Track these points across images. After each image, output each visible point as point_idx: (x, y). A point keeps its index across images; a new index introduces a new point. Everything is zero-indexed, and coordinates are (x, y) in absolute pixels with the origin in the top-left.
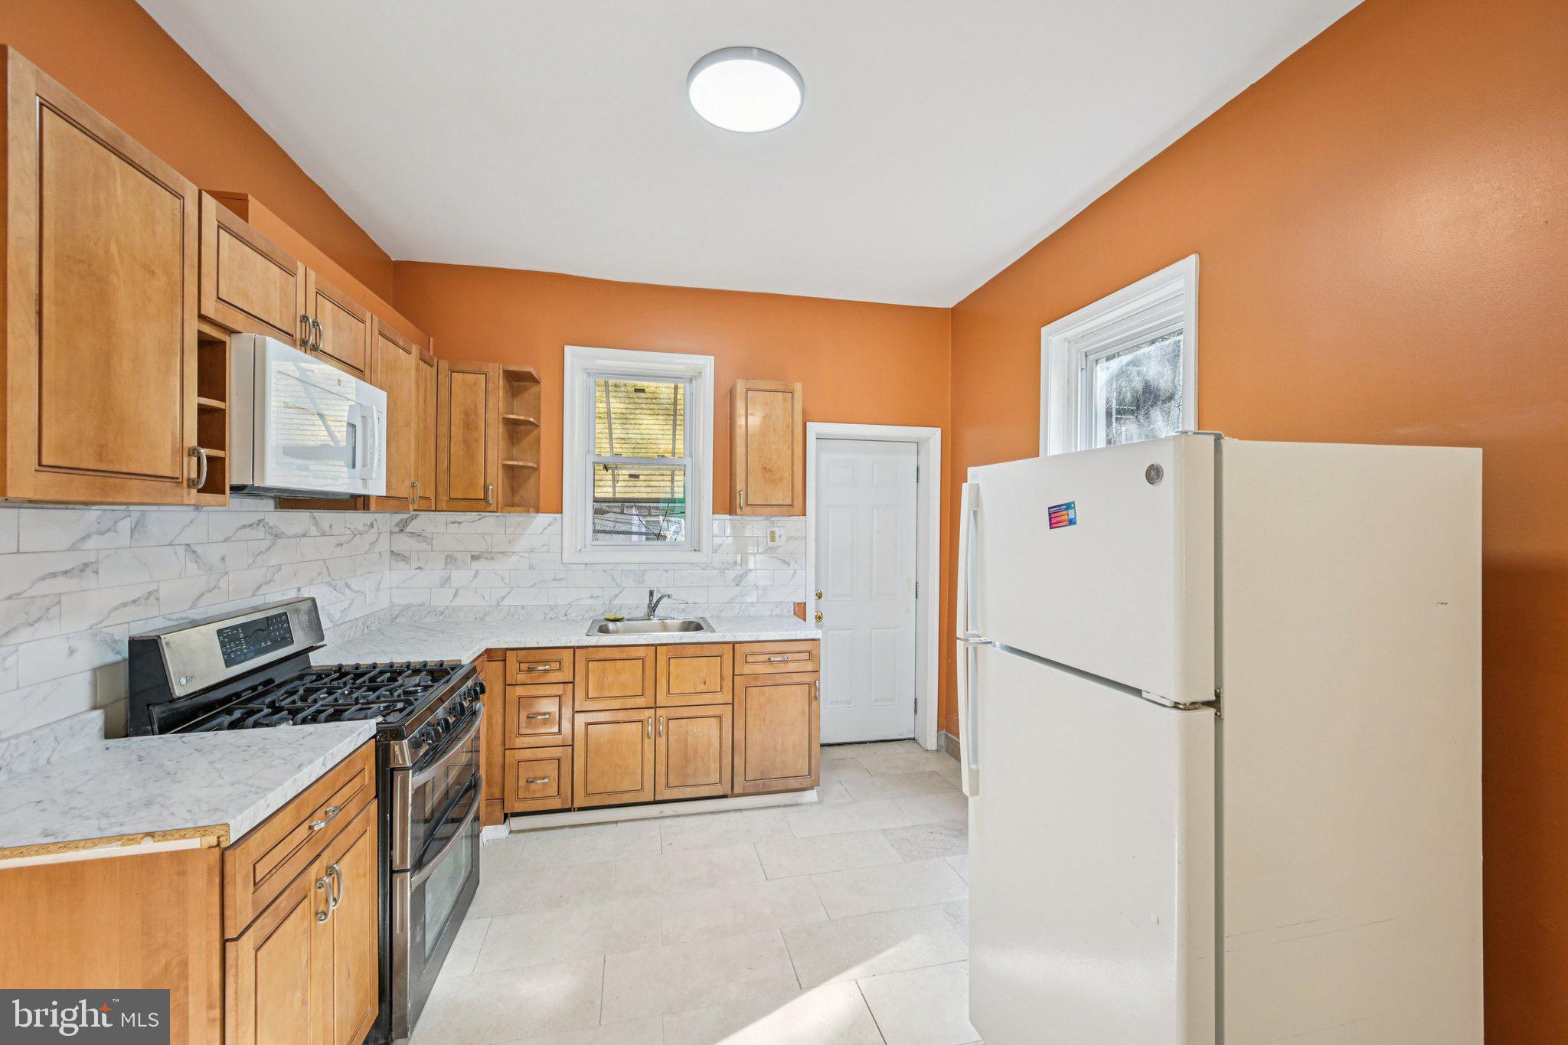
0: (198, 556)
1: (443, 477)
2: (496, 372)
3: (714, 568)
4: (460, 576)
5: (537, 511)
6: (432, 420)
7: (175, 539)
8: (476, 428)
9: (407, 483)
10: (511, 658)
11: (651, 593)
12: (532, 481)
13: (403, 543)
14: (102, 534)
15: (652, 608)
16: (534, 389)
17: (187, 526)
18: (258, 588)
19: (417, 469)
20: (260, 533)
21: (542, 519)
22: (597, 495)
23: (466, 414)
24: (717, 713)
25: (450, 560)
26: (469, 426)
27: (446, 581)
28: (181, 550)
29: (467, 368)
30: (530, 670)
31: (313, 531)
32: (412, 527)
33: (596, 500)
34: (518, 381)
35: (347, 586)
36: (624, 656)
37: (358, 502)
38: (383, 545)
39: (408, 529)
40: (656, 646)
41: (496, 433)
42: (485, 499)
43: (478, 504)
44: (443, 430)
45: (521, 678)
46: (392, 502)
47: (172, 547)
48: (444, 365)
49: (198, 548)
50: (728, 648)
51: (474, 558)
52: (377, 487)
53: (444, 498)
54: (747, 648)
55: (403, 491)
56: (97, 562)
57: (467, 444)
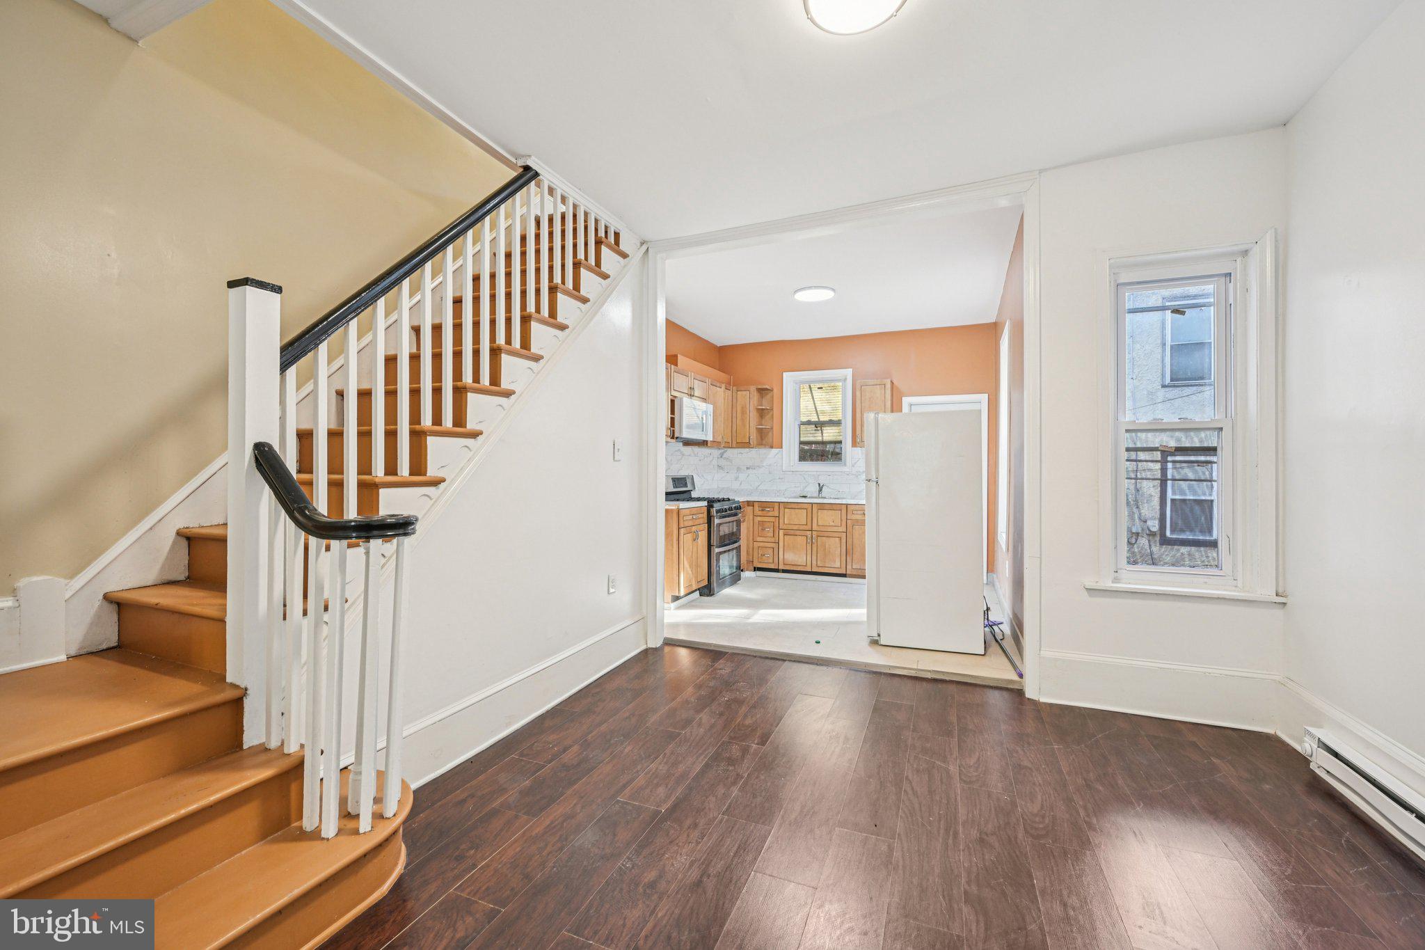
1: (734, 434)
2: (753, 388)
3: (853, 474)
4: (742, 476)
5: (772, 447)
6: (730, 412)
8: (746, 413)
9: (721, 437)
10: (756, 505)
11: (819, 484)
12: (770, 434)
13: (723, 462)
15: (820, 490)
16: (770, 394)
19: (724, 431)
20: (679, 453)
21: (774, 451)
22: (802, 439)
23: (742, 408)
24: (839, 536)
25: (739, 469)
26: (743, 413)
27: (737, 479)
29: (743, 389)
30: (763, 510)
31: (693, 455)
32: (725, 456)
33: (801, 443)
34: (762, 392)
35: (703, 476)
36: (799, 507)
37: (704, 443)
38: (715, 462)
39: (724, 457)
40: (812, 504)
41: (753, 416)
42: (749, 442)
43: (746, 445)
44: (734, 415)
45: (760, 513)
46: (716, 444)
48: (734, 388)
50: (844, 507)
51: (747, 468)
52: (710, 438)
53: (734, 443)
54: (853, 507)
55: (719, 439)
57: (743, 420)
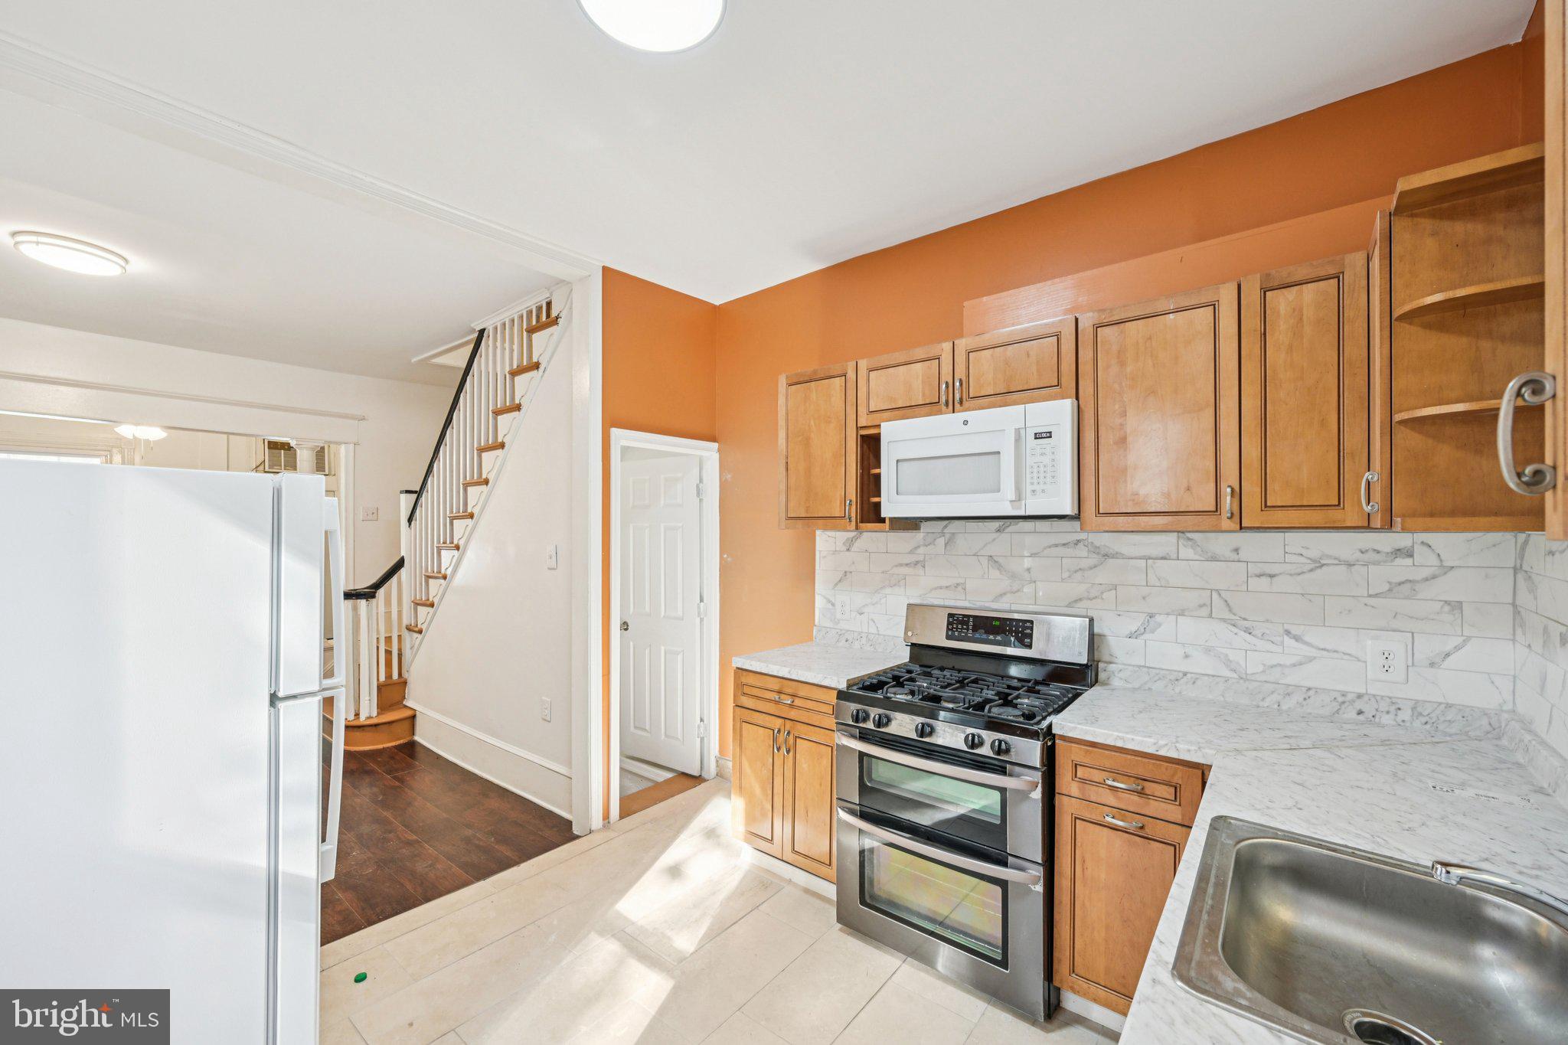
0: (1000, 565)
7: (980, 550)
14: (927, 546)
17: (989, 543)
18: (1076, 601)
20: (1082, 551)
28: (985, 561)
47: (976, 557)
49: (1001, 560)
56: (924, 560)
